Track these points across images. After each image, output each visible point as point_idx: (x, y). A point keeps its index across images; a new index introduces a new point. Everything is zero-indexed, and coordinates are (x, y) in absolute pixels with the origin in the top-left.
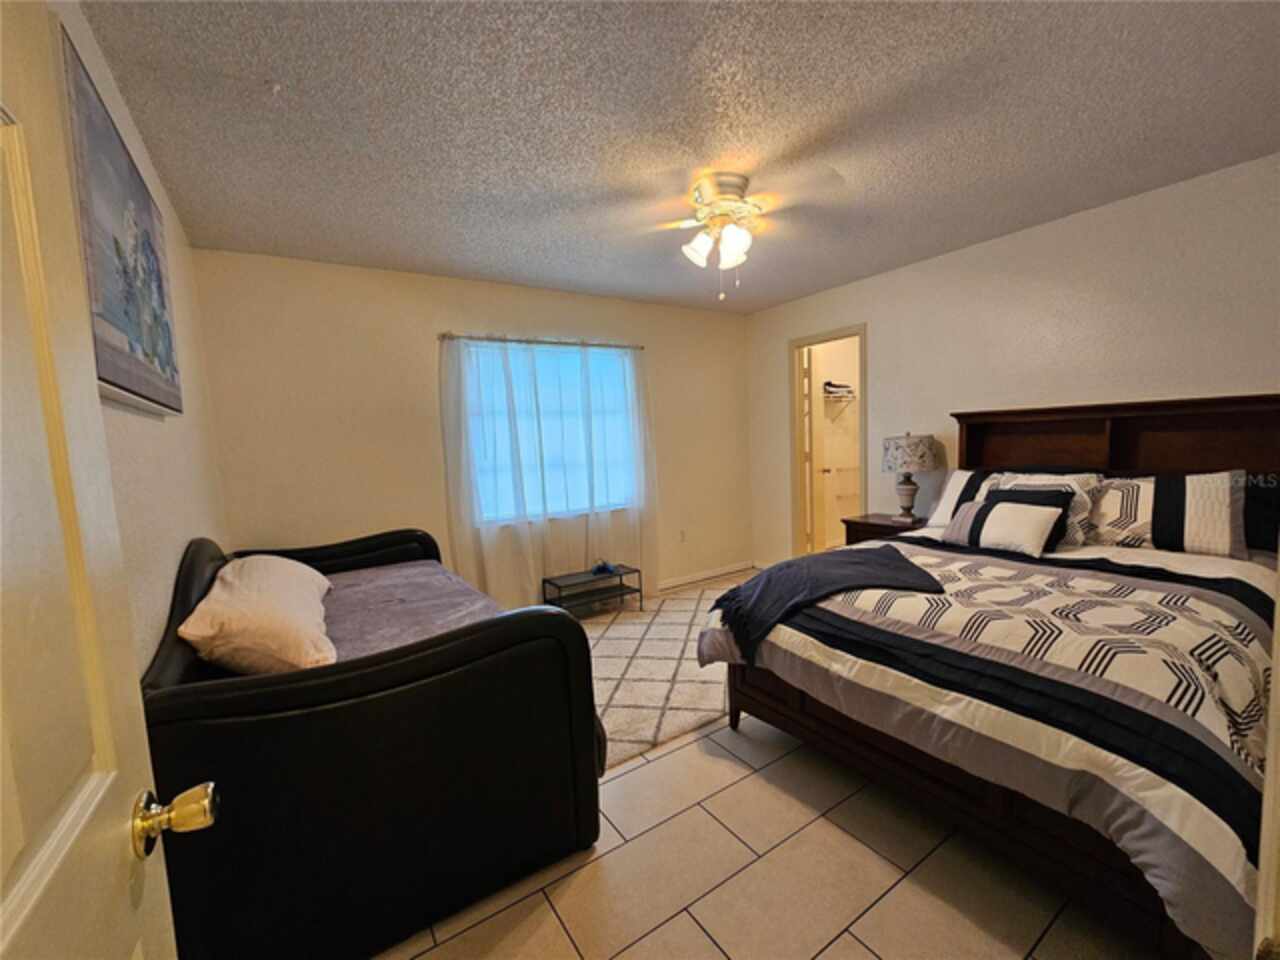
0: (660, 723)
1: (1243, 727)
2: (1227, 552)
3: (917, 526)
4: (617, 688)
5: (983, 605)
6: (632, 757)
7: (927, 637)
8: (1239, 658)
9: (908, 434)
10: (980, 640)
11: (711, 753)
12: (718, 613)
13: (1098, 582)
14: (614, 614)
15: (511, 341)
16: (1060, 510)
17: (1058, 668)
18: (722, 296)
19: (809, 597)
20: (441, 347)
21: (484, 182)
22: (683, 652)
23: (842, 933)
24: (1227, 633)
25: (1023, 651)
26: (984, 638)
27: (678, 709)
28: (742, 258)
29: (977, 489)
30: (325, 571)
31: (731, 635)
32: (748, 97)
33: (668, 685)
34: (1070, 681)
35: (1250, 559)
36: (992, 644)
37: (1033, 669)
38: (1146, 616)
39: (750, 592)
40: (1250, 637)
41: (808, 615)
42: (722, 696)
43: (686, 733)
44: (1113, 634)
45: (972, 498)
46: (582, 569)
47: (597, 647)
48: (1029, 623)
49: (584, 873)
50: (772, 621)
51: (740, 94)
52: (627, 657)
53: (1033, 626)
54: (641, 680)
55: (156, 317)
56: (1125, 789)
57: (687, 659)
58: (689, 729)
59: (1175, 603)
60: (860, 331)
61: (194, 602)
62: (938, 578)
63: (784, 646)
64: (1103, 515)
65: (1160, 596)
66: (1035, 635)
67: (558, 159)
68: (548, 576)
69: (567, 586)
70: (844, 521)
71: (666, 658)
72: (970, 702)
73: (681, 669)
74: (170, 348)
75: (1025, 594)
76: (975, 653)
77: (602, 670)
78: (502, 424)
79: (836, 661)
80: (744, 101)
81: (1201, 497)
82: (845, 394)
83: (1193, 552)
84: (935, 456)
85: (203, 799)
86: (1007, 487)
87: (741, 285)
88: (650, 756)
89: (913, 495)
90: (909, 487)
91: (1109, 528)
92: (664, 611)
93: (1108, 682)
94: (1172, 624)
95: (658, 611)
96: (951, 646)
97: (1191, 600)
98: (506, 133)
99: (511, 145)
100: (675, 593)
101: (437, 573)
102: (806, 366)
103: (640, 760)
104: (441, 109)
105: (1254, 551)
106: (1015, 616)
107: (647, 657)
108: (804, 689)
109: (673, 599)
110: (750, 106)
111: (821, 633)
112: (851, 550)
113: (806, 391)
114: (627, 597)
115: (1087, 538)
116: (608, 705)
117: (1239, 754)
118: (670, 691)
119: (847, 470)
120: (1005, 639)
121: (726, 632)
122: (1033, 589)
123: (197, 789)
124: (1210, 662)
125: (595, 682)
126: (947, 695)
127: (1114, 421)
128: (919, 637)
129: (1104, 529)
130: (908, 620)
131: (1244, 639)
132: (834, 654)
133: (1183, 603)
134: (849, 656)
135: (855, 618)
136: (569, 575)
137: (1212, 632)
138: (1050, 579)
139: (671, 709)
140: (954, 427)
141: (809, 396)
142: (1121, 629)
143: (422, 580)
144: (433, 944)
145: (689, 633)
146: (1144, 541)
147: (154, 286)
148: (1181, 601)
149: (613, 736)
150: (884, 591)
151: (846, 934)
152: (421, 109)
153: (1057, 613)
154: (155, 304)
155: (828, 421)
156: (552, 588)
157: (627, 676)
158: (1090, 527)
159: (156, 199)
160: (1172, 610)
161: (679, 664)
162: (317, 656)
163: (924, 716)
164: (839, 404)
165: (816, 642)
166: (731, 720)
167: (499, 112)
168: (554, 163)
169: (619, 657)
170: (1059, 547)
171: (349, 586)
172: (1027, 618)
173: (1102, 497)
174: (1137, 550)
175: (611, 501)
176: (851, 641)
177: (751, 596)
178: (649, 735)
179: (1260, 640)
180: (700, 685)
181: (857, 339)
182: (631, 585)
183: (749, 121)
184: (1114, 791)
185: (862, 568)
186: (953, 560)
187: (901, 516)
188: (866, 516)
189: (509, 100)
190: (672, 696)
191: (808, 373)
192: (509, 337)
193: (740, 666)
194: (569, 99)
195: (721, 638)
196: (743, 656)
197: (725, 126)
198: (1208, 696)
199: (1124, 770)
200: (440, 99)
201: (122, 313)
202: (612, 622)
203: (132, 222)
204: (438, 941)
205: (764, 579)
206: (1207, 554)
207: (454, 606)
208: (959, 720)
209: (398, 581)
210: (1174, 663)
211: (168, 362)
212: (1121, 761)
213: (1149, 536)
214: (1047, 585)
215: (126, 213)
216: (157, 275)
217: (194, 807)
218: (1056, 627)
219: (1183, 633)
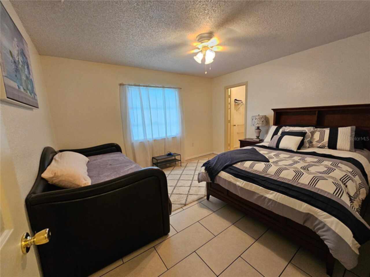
0: (187, 198)
1: (353, 200)
2: (349, 150)
3: (260, 142)
4: (174, 188)
5: (281, 166)
6: (179, 209)
7: (265, 175)
8: (353, 181)
9: (259, 115)
10: (280, 176)
11: (201, 207)
12: (204, 168)
13: (313, 159)
14: (173, 167)
15: (141, 86)
16: (302, 138)
17: (302, 184)
18: (206, 73)
19: (230, 164)
20: (120, 87)
21: (132, 35)
22: (193, 178)
23: (239, 257)
24: (349, 173)
25: (292, 179)
26: (281, 175)
27: (192, 194)
28: (212, 61)
29: (278, 131)
30: (87, 156)
31: (207, 174)
32: (215, 8)
33: (189, 188)
34: (306, 188)
35: (355, 152)
36: (284, 177)
37: (295, 185)
38: (327, 169)
39: (213, 162)
40: (355, 175)
41: (230, 169)
42: (204, 191)
43: (194, 201)
44: (318, 174)
45: (277, 134)
46: (164, 154)
47: (168, 177)
48: (294, 171)
49: (166, 241)
50: (220, 170)
51: (213, 7)
52: (177, 180)
53: (295, 172)
54: (181, 186)
55: (27, 78)
56: (320, 218)
57: (194, 180)
58: (195, 200)
59: (335, 165)
60: (246, 84)
61: (46, 166)
62: (267, 158)
63: (223, 177)
64: (314, 139)
65: (331, 163)
66: (296, 175)
67: (155, 27)
68: (154, 156)
69: (159, 160)
70: (239, 140)
71: (188, 180)
72: (276, 194)
73: (193, 183)
74: (33, 87)
75: (293, 162)
76: (278, 180)
77: (170, 183)
78: (139, 111)
79: (238, 182)
80: (214, 9)
81: (343, 134)
82: (241, 103)
83: (339, 150)
84: (266, 121)
85: (45, 234)
86: (287, 131)
87: (211, 69)
88: (184, 208)
89: (259, 133)
90: (258, 130)
91: (316, 143)
92: (188, 166)
93: (317, 188)
94: (335, 171)
95: (186, 166)
96: (272, 178)
97: (340, 164)
98: (138, 18)
99: (140, 22)
100: (191, 161)
101: (121, 156)
102: (229, 94)
103: (181, 209)
104: (117, 9)
105: (356, 149)
106: (290, 169)
107: (183, 180)
108: (228, 189)
109: (190, 163)
110: (216, 11)
111: (233, 173)
112: (242, 149)
113: (229, 102)
114: (177, 162)
115: (309, 146)
116: (172, 194)
117: (352, 208)
118: (189, 190)
119: (240, 125)
120: (288, 176)
121: (206, 173)
122: (295, 161)
123: (43, 231)
124: (345, 182)
125: (168, 187)
126: (270, 192)
127: (319, 111)
128: (262, 175)
129: (314, 143)
130: (259, 170)
131: (354, 175)
132: (237, 180)
133: (337, 165)
134: (242, 180)
135: (244, 169)
136: (160, 156)
137: (346, 173)
138: (300, 158)
139: (190, 194)
140: (272, 113)
141: (230, 103)
142: (320, 173)
143: (117, 158)
144: (122, 263)
145: (195, 173)
146: (325, 146)
147: (26, 67)
148: (337, 164)
149: (173, 203)
150: (252, 162)
151: (240, 257)
152: (110, 9)
153: (302, 168)
154: (26, 73)
155: (235, 111)
156: (155, 160)
157: (177, 185)
158: (311, 142)
159: (24, 38)
160: (334, 167)
161: (192, 182)
162: (85, 182)
163: (263, 197)
164: (238, 106)
165: (232, 176)
166: (207, 197)
167: (136, 11)
168: (154, 29)
169: (175, 180)
170: (302, 148)
171: (95, 160)
172: (294, 170)
173: (314, 134)
174: (324, 149)
175: (172, 134)
176: (243, 176)
177: (213, 163)
178: (184, 202)
179: (358, 176)
180: (198, 188)
181: (245, 86)
182: (177, 159)
183: (215, 16)
184: (317, 219)
185: (245, 155)
186: (272, 152)
187: (256, 139)
188: (246, 139)
189: (139, 7)
190: (190, 191)
191: (230, 97)
192: (141, 85)
193: (210, 183)
194: (159, 7)
195: (205, 175)
196: (211, 180)
197: (208, 17)
198: (344, 192)
199: (320, 213)
200: (116, 6)
201: (15, 76)
202: (173, 170)
203: (16, 46)
204: (124, 262)
205: (217, 158)
206: (343, 150)
207: (126, 166)
208: (273, 199)
209: (110, 158)
210: (335, 183)
211: (32, 92)
212: (319, 210)
213: (327, 145)
214: (299, 160)
215: (14, 42)
216: (27, 64)
217: (42, 237)
218: (302, 172)
219: (338, 174)
